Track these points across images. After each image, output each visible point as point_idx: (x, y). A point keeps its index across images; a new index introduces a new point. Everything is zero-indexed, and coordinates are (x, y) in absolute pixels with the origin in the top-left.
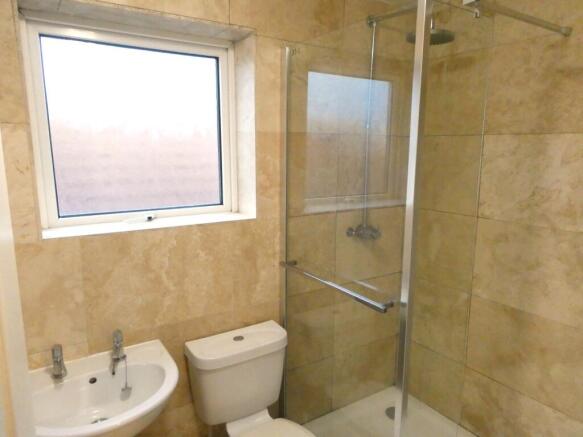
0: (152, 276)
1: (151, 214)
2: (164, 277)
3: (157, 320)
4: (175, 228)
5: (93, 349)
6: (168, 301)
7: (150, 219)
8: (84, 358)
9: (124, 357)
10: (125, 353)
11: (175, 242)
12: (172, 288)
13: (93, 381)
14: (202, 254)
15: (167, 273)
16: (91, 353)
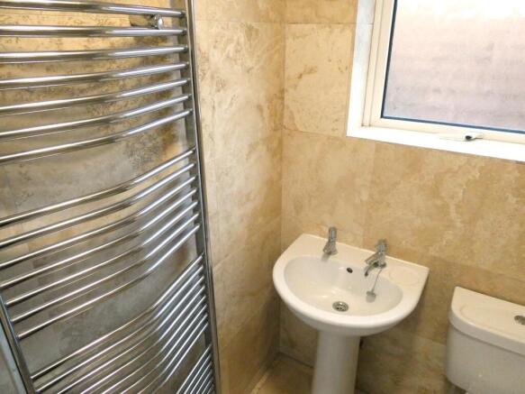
0: (439, 202)
1: (473, 133)
2: (452, 208)
3: (431, 248)
4: (484, 158)
5: (366, 245)
6: (449, 235)
7: (468, 138)
8: (357, 248)
9: (384, 266)
10: (387, 262)
11: (478, 175)
12: (458, 224)
13: (350, 271)
14: (512, 200)
15: (457, 206)
16: (364, 248)
